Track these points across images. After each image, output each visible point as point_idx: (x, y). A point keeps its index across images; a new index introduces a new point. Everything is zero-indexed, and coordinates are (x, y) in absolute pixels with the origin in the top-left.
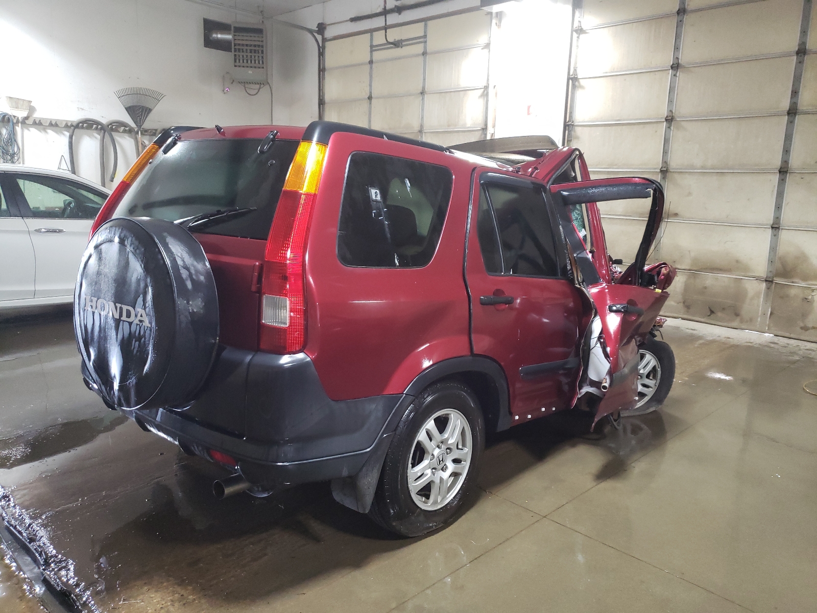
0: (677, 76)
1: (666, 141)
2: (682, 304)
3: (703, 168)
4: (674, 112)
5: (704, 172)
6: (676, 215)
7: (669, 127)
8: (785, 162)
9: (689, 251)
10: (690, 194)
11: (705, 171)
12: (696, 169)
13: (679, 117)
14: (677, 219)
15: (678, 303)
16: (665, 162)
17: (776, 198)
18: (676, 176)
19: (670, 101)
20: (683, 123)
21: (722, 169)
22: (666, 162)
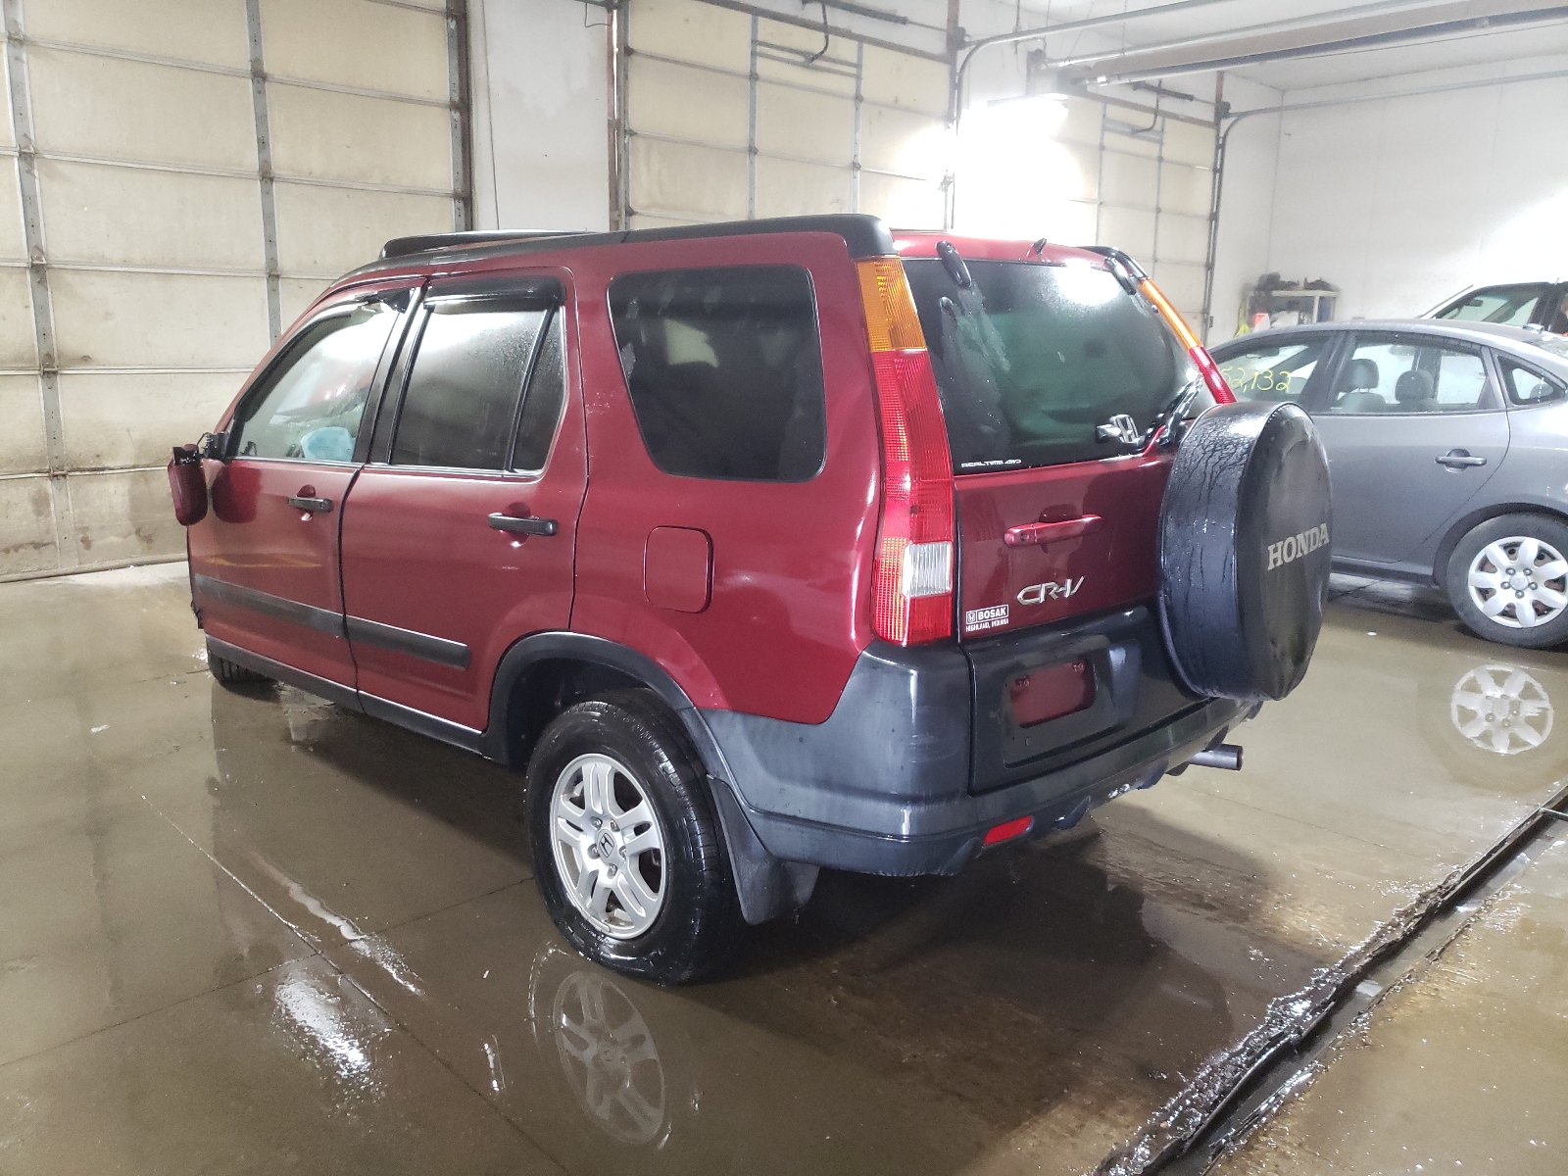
0: (22, 61)
1: (29, 201)
2: (134, 537)
3: (126, 262)
4: (32, 138)
5: (130, 271)
6: (86, 359)
7: (29, 172)
8: (272, 261)
9: (128, 430)
10: (108, 315)
11: (133, 270)
12: (112, 264)
13: (50, 152)
14: (88, 367)
15: (125, 537)
16: (36, 248)
17: (270, 319)
18: (69, 277)
19: (19, 114)
20: (60, 167)
21: (165, 267)
22: (38, 248)
